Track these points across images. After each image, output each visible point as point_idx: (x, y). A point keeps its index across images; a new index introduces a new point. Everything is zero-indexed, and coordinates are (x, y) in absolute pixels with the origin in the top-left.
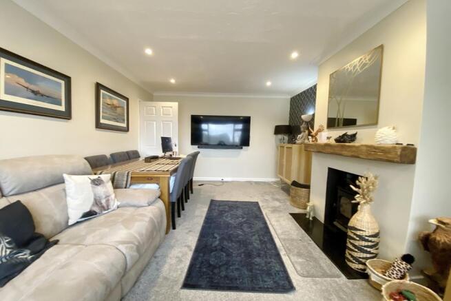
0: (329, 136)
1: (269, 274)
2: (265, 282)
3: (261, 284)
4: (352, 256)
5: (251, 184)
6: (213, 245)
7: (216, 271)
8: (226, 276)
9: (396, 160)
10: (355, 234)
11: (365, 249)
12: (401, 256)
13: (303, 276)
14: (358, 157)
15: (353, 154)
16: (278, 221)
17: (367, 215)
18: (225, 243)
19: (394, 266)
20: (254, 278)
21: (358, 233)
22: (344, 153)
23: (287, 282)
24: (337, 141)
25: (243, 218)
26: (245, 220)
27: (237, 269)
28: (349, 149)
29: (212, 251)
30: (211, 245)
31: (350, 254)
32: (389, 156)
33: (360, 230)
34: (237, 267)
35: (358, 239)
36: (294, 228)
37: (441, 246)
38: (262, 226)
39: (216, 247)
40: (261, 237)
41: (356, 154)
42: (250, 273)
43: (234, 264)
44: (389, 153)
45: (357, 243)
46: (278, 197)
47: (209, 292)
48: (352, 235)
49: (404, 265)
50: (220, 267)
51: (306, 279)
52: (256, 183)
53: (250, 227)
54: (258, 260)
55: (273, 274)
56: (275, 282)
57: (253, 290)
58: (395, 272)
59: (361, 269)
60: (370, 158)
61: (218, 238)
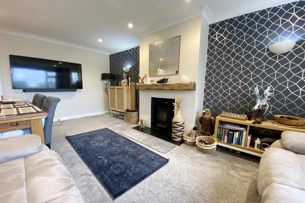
0: (152, 80)
1: (153, 160)
2: (155, 164)
3: (155, 166)
4: (176, 136)
5: (89, 118)
6: (105, 164)
7: (125, 175)
8: (134, 174)
9: (192, 89)
10: (177, 125)
11: (181, 130)
12: (193, 129)
13: (165, 153)
14: (174, 90)
15: (170, 88)
16: (130, 134)
17: (180, 115)
18: (112, 158)
19: (192, 133)
20: (148, 166)
21: (178, 124)
22: (165, 88)
23: (163, 159)
24: (158, 82)
25: (107, 140)
26: (109, 140)
27: (136, 167)
28: (167, 86)
29: (109, 167)
30: (103, 164)
31: (175, 135)
32: (189, 87)
33: (179, 122)
34: (134, 166)
35: (178, 127)
36: (141, 135)
37: (208, 119)
38: (124, 140)
39: (108, 163)
40: (129, 145)
41: (172, 88)
42: (144, 165)
43: (131, 166)
44: (189, 86)
45: (178, 129)
46: (116, 122)
47: (134, 188)
48: (176, 126)
49: (195, 132)
50: (125, 172)
51: (167, 153)
52: (92, 117)
53: (118, 143)
54: (140, 157)
55: (154, 159)
56: (159, 162)
57: (154, 171)
58: (193, 135)
59: (181, 140)
60: (180, 89)
61: (104, 158)
